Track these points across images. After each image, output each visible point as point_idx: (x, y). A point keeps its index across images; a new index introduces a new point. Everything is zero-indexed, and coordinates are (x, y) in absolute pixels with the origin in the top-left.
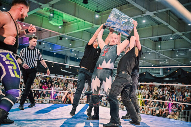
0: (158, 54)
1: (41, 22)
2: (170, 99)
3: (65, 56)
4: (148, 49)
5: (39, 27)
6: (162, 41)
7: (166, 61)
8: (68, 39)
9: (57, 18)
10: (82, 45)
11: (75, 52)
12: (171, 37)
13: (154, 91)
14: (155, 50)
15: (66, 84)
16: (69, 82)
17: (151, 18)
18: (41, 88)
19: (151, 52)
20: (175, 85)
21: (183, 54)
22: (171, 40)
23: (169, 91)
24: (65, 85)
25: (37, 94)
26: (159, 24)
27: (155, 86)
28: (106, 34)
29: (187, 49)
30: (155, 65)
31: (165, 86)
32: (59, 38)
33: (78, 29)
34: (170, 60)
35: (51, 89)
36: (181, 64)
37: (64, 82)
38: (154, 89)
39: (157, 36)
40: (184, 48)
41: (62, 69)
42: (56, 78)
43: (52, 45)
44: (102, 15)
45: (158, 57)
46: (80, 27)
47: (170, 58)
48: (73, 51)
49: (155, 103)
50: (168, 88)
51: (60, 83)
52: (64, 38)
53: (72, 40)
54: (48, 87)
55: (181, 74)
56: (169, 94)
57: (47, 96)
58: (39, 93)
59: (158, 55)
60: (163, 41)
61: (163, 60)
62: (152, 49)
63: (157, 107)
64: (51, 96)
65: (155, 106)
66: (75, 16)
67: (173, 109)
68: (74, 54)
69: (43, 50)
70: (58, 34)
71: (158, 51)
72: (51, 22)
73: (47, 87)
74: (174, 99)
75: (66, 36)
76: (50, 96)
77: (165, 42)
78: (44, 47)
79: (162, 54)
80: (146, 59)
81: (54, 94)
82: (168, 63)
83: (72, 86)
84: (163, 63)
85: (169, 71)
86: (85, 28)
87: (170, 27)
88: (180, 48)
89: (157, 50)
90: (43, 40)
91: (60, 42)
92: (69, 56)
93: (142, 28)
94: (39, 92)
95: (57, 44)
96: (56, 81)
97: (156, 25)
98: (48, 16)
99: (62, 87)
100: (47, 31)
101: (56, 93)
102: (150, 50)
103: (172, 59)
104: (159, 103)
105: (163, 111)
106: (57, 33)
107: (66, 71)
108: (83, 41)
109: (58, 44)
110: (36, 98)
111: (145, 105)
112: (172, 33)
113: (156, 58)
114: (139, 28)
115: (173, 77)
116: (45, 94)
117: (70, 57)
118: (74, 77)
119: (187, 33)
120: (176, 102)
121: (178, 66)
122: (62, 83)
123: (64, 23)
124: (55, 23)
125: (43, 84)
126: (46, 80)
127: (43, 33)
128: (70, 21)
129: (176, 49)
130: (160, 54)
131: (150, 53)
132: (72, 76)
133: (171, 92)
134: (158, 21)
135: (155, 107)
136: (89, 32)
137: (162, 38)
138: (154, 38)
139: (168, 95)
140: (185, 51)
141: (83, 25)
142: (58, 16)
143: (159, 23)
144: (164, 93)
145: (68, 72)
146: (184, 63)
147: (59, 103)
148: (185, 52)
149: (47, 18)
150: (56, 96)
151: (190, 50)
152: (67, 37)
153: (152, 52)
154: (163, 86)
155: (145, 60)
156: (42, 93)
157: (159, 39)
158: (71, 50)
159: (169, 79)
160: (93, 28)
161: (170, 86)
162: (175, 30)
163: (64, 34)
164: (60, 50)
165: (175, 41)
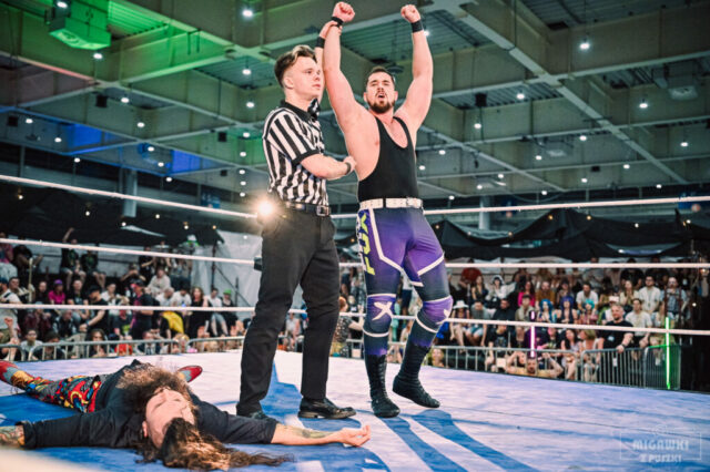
0: (472, 153)
1: (15, 35)
2: (533, 316)
3: (117, 169)
4: (436, 138)
5: (8, 55)
6: (485, 105)
7: (499, 180)
8: (130, 103)
9: (85, 19)
10: (184, 125)
11: (160, 153)
12: (521, 92)
14: (463, 140)
17: (448, 20)
19: (446, 149)
21: (560, 154)
22: (519, 101)
26: (476, 44)
29: (572, 136)
30: (460, 195)
32: (94, 100)
33: (172, 65)
34: (512, 175)
36: (552, 189)
39: (472, 87)
40: (563, 130)
41: (124, 224)
43: (63, 127)
44: (266, 9)
45: (473, 165)
46: (177, 53)
47: (515, 170)
48: (151, 149)
52: (113, 98)
53: (146, 107)
59: (473, 160)
60: (492, 108)
61: (489, 176)
62: (452, 137)
66: (159, 10)
68: (153, 162)
69: (28, 150)
70: (89, 85)
71: (474, 143)
72: (60, 35)
75: (123, 91)
77: (498, 111)
78: (33, 138)
79: (485, 153)
80: (427, 175)
82: (506, 188)
84: (489, 186)
85: (509, 215)
86: (199, 59)
87: (517, 54)
88: (550, 132)
89: (469, 140)
90: (28, 109)
91: (98, 117)
92: (134, 170)
95: (85, 122)
97: (465, 47)
98: (43, 10)
100: (47, 70)
102: (445, 142)
103: (522, 172)
106: (84, 81)
108: (192, 112)
109: (91, 124)
112: (524, 76)
113: (465, 168)
114: (404, 58)
117: (139, 173)
119: (577, 78)
121: (541, 195)
123: (114, 38)
124: (77, 38)
127: (29, 78)
128: (136, 29)
129: (535, 136)
130: (482, 155)
131: (442, 152)
134: (476, 32)
136: (213, 76)
137: (489, 96)
138: (459, 96)
140: (566, 140)
141: (193, 49)
142: (87, 8)
143: (477, 42)
146: (560, 186)
148: (567, 145)
149: (42, 19)
151: (583, 138)
152: (126, 96)
153: (450, 148)
155: (424, 178)
157: (476, 100)
158: (144, 148)
160: (232, 58)
162: (533, 67)
163: (116, 85)
164: (96, 146)
165: (532, 106)
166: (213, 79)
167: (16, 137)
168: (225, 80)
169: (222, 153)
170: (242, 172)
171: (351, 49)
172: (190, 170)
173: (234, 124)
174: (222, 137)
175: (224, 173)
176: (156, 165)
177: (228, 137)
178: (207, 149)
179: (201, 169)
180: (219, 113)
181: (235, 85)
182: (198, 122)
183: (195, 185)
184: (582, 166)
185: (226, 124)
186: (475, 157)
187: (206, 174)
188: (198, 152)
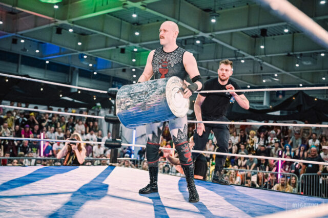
0: (259, 62)
2: (280, 154)
3: (68, 67)
4: (239, 53)
5: (11, 6)
6: (267, 36)
7: (275, 77)
8: (74, 32)
10: (103, 44)
11: (90, 59)
12: (286, 28)
13: (249, 138)
14: (254, 55)
15: (70, 127)
16: (78, 120)
18: (18, 134)
19: (245, 60)
20: (291, 125)
21: (310, 63)
22: (286, 33)
23: (279, 137)
24: (67, 128)
25: (9, 147)
27: (251, 128)
28: (154, 22)
29: (317, 53)
30: (253, 85)
31: (272, 128)
32: (55, 28)
33: (95, 12)
34: (283, 75)
35: (38, 136)
36: (305, 83)
37: (67, 122)
38: (249, 134)
39: (258, 25)
40: (311, 50)
41: (61, 96)
42: (49, 114)
43: (41, 44)
45: (259, 69)
47: (284, 72)
48: (85, 57)
49: (251, 161)
50: (276, 132)
51: (59, 124)
52: (65, 29)
53: (83, 34)
54: (33, 132)
55: (302, 103)
56: (279, 143)
57: (32, 150)
58: (14, 144)
59: (260, 66)
60: (271, 37)
61: (270, 75)
62: (248, 53)
63: (253, 169)
64: (39, 150)
65: (250, 168)
67: (284, 173)
68: (86, 64)
69: (23, 56)
70: (53, 22)
71: (260, 57)
73: (31, 132)
74: (288, 153)
75: (70, 26)
76: (37, 151)
77: (274, 39)
78: (25, 50)
79: (267, 62)
80: (235, 74)
81: (45, 148)
82: (279, 82)
83: (84, 130)
84: (269, 80)
85: (280, 97)
86: (109, 8)
88: (303, 51)
89: (257, 55)
90: (22, 35)
91: (57, 39)
92: (77, 68)
93: (229, 10)
94: (15, 142)
95: (51, 42)
96: (50, 119)
97: (255, 3)
99: (63, 132)
100: (31, 14)
101: (50, 145)
102: (244, 56)
103: (288, 73)
104: (259, 160)
105: (266, 177)
106: (50, 20)
107: (70, 99)
108: (107, 37)
109: (54, 43)
110: (8, 155)
111: (230, 166)
113: (255, 71)
114: (221, 9)
115: (287, 110)
116: (27, 147)
117: (79, 69)
118: (87, 112)
119: (318, 20)
120: (291, 158)
121: (299, 87)
122: (62, 124)
125: (22, 125)
126: (28, 117)
127: (21, 19)
129: (295, 53)
130: (265, 63)
131: (243, 61)
132: (84, 109)
133: (282, 140)
135: (251, 170)
136: (118, 18)
137: (268, 30)
138: (252, 30)
139: (277, 145)
140: (313, 56)
141: (105, 3)
144: (269, 141)
145: (76, 101)
147: (55, 165)
148: (314, 58)
150: (51, 151)
151: (323, 55)
152: (71, 28)
153: (248, 59)
154: (268, 127)
156: (21, 145)
157: (261, 33)
158: (82, 56)
159: (281, 113)
160: (126, 8)
161: (282, 128)
163: (66, 22)
164: (57, 55)
165: (293, 36)
166: (117, 19)
167: (16, 49)
168: (124, 20)
169: (123, 59)
170: (134, 70)
171: (192, 4)
172: (106, 69)
173: (128, 44)
174: (123, 51)
175: (124, 70)
176: (88, 65)
177: (126, 51)
178: (115, 57)
179: (112, 68)
180: (120, 38)
181: (130, 23)
182: (109, 43)
183: (109, 77)
184: (322, 71)
185: (124, 44)
186: (261, 64)
187: (115, 71)
188: (110, 59)
